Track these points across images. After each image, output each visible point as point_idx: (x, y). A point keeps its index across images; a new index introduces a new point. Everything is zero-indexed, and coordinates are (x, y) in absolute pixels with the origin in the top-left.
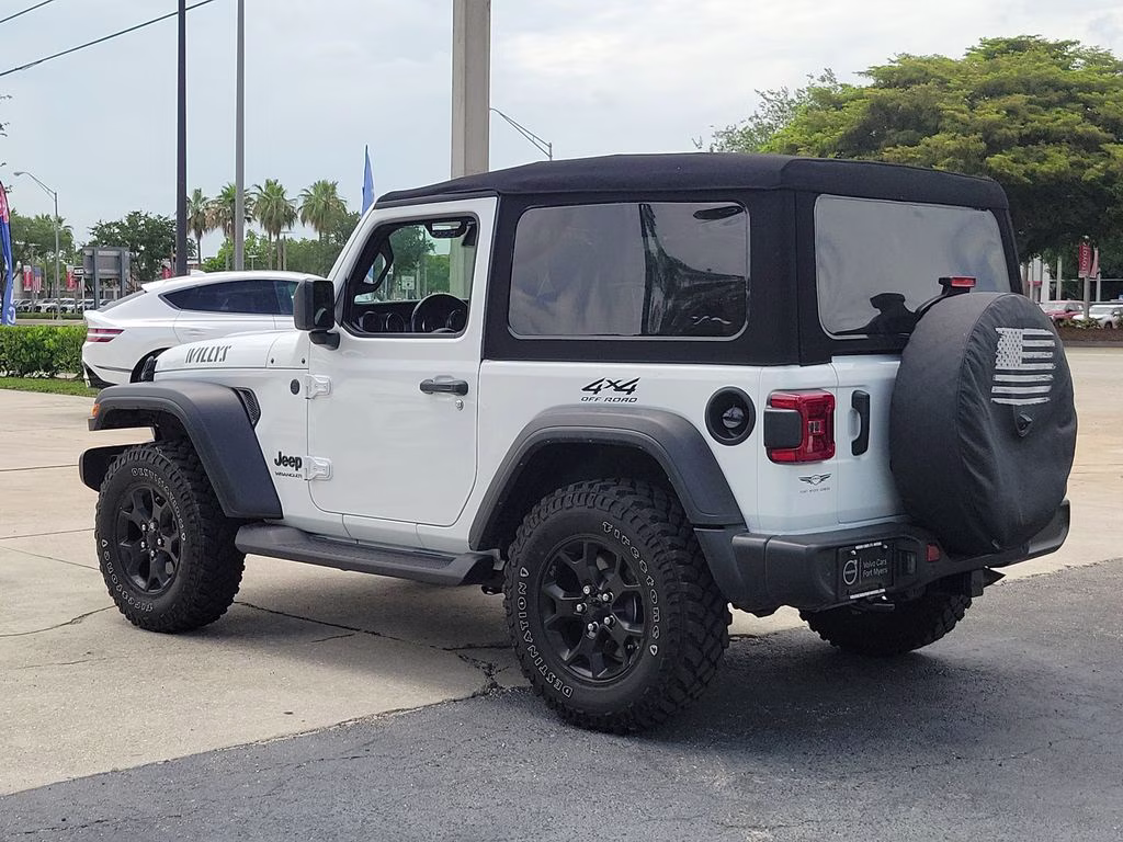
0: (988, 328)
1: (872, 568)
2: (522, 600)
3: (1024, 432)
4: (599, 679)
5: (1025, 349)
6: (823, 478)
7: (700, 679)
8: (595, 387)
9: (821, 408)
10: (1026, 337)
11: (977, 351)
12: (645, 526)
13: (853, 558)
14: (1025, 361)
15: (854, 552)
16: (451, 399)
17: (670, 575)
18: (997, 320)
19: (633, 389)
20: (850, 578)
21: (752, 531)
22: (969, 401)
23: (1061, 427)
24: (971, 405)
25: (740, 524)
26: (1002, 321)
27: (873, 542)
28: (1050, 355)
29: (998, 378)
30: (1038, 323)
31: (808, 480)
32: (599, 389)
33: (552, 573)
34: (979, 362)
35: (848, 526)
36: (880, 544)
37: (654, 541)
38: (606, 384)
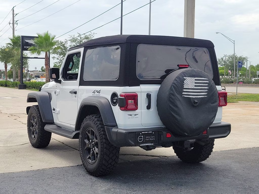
0: (181, 77)
1: (149, 138)
2: (80, 143)
3: (195, 105)
4: (92, 163)
5: (195, 83)
6: (135, 115)
7: (110, 164)
8: (94, 92)
9: (134, 97)
10: (195, 80)
11: (176, 83)
12: (98, 126)
13: (141, 135)
14: (195, 86)
15: (141, 134)
16: (74, 95)
17: (101, 138)
18: (184, 75)
19: (100, 92)
20: (140, 140)
21: (119, 128)
22: (172, 96)
23: (212, 104)
24: (173, 97)
25: (116, 126)
26: (186, 75)
27: (149, 132)
28: (207, 85)
29: (185, 90)
30: (202, 76)
31: (131, 115)
32: (95, 92)
33: (86, 137)
34: (177, 86)
35: (146, 127)
36: (151, 132)
37: (99, 129)
38: (96, 91)
